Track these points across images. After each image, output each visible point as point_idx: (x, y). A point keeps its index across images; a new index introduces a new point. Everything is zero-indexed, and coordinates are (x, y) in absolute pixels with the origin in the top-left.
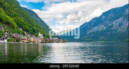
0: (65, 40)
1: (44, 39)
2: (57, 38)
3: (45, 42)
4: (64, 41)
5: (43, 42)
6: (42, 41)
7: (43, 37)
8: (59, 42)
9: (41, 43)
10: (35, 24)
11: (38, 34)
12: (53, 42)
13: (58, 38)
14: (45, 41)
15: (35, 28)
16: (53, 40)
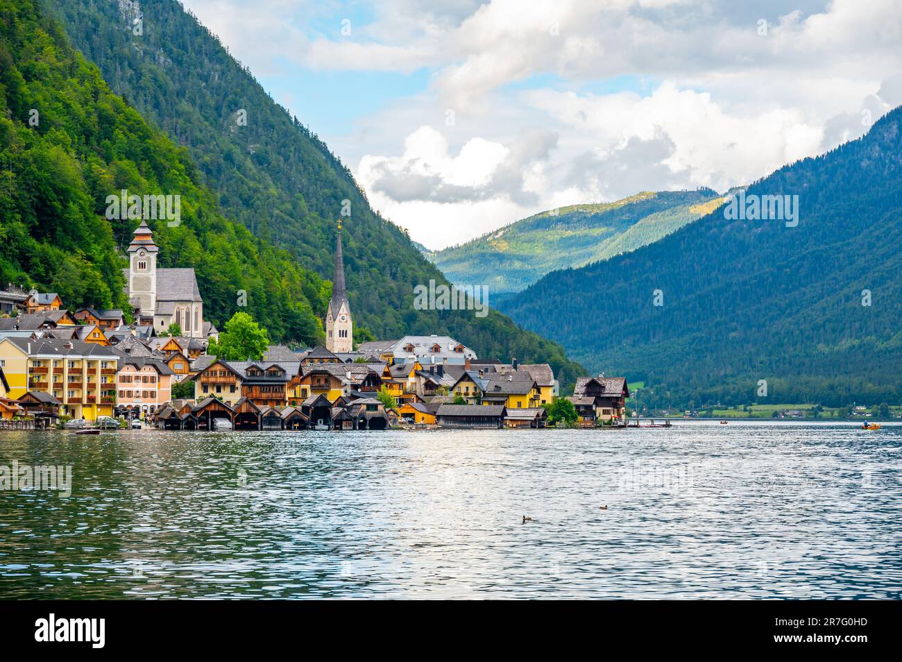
0: (594, 388)
1: (222, 357)
2: (448, 344)
3: (246, 421)
4: (579, 397)
5: (203, 419)
6: (181, 392)
7: (198, 330)
8: (498, 421)
9: (172, 423)
10: (72, 91)
11: (112, 272)
12: (379, 424)
13: (464, 342)
14: (233, 398)
15: (70, 166)
16: (373, 381)
